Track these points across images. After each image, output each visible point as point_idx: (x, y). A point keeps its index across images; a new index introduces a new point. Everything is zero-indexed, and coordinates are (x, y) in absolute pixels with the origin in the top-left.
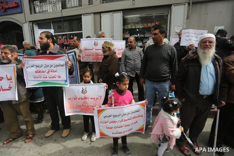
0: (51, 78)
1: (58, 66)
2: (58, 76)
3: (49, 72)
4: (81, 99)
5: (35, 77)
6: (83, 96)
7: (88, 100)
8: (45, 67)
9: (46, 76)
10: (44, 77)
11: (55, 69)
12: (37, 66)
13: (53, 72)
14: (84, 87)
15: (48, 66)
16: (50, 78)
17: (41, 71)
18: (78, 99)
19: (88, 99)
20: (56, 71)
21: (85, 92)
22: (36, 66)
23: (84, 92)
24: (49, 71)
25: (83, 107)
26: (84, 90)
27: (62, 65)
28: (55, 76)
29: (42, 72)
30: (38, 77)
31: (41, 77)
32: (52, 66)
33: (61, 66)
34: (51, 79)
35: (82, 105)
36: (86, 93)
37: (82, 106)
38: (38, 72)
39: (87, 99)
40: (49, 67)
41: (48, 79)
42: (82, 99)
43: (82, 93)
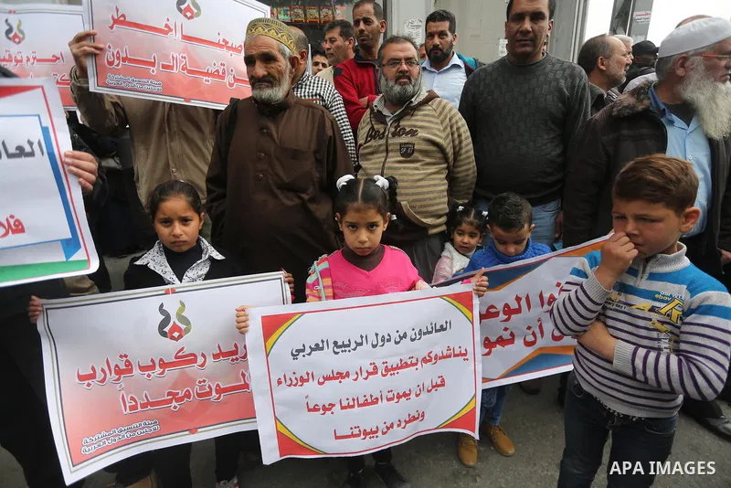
4: (158, 370)
6: (168, 348)
7: (202, 365)
14: (171, 304)
18: (143, 368)
19: (200, 360)
21: (179, 330)
23: (175, 328)
25: (174, 403)
26: (174, 319)
35: (169, 394)
36: (188, 330)
37: (170, 401)
39: (195, 361)
42: (164, 365)
43: (164, 334)
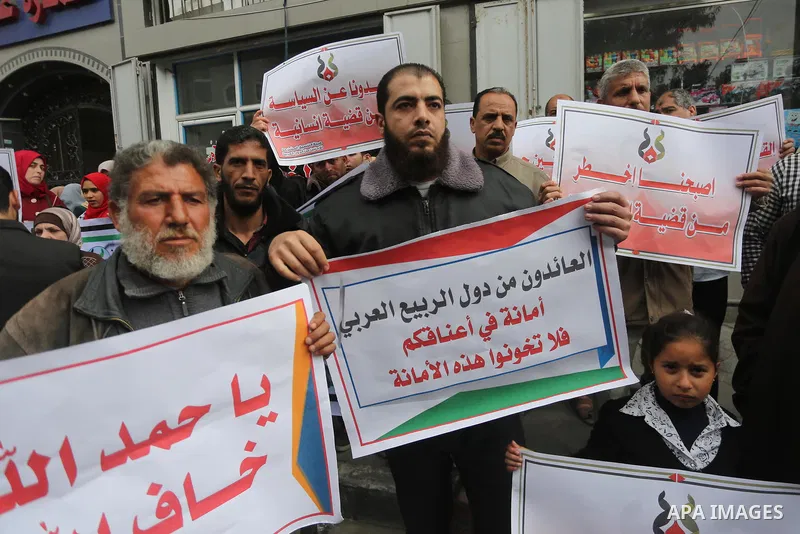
0: (509, 358)
1: (547, 277)
2: (551, 337)
3: (495, 327)
5: (404, 378)
8: (464, 305)
9: (478, 358)
10: (463, 362)
11: (530, 299)
12: (410, 305)
13: (518, 321)
15: (483, 289)
16: (502, 359)
17: (445, 333)
20: (535, 313)
22: (403, 306)
24: (493, 320)
27: (574, 262)
28: (535, 343)
29: (451, 337)
30: (425, 376)
31: (442, 369)
32: (513, 283)
33: (567, 271)
34: (509, 365)
38: (421, 343)
40: (493, 295)
41: (490, 368)
